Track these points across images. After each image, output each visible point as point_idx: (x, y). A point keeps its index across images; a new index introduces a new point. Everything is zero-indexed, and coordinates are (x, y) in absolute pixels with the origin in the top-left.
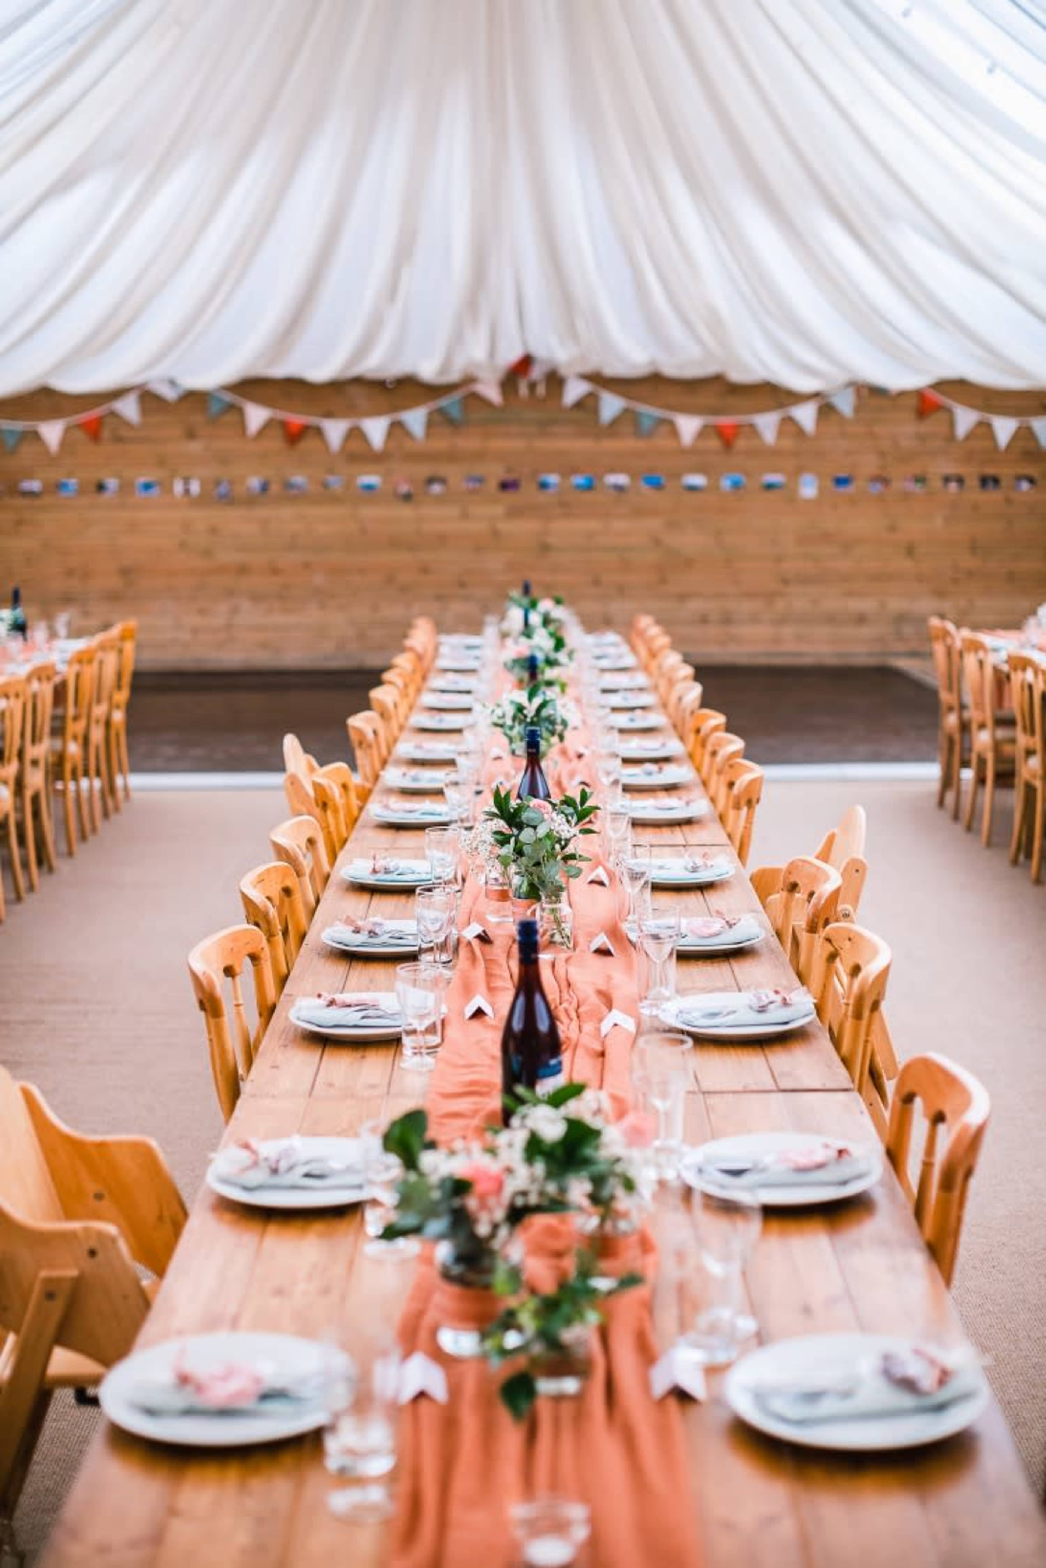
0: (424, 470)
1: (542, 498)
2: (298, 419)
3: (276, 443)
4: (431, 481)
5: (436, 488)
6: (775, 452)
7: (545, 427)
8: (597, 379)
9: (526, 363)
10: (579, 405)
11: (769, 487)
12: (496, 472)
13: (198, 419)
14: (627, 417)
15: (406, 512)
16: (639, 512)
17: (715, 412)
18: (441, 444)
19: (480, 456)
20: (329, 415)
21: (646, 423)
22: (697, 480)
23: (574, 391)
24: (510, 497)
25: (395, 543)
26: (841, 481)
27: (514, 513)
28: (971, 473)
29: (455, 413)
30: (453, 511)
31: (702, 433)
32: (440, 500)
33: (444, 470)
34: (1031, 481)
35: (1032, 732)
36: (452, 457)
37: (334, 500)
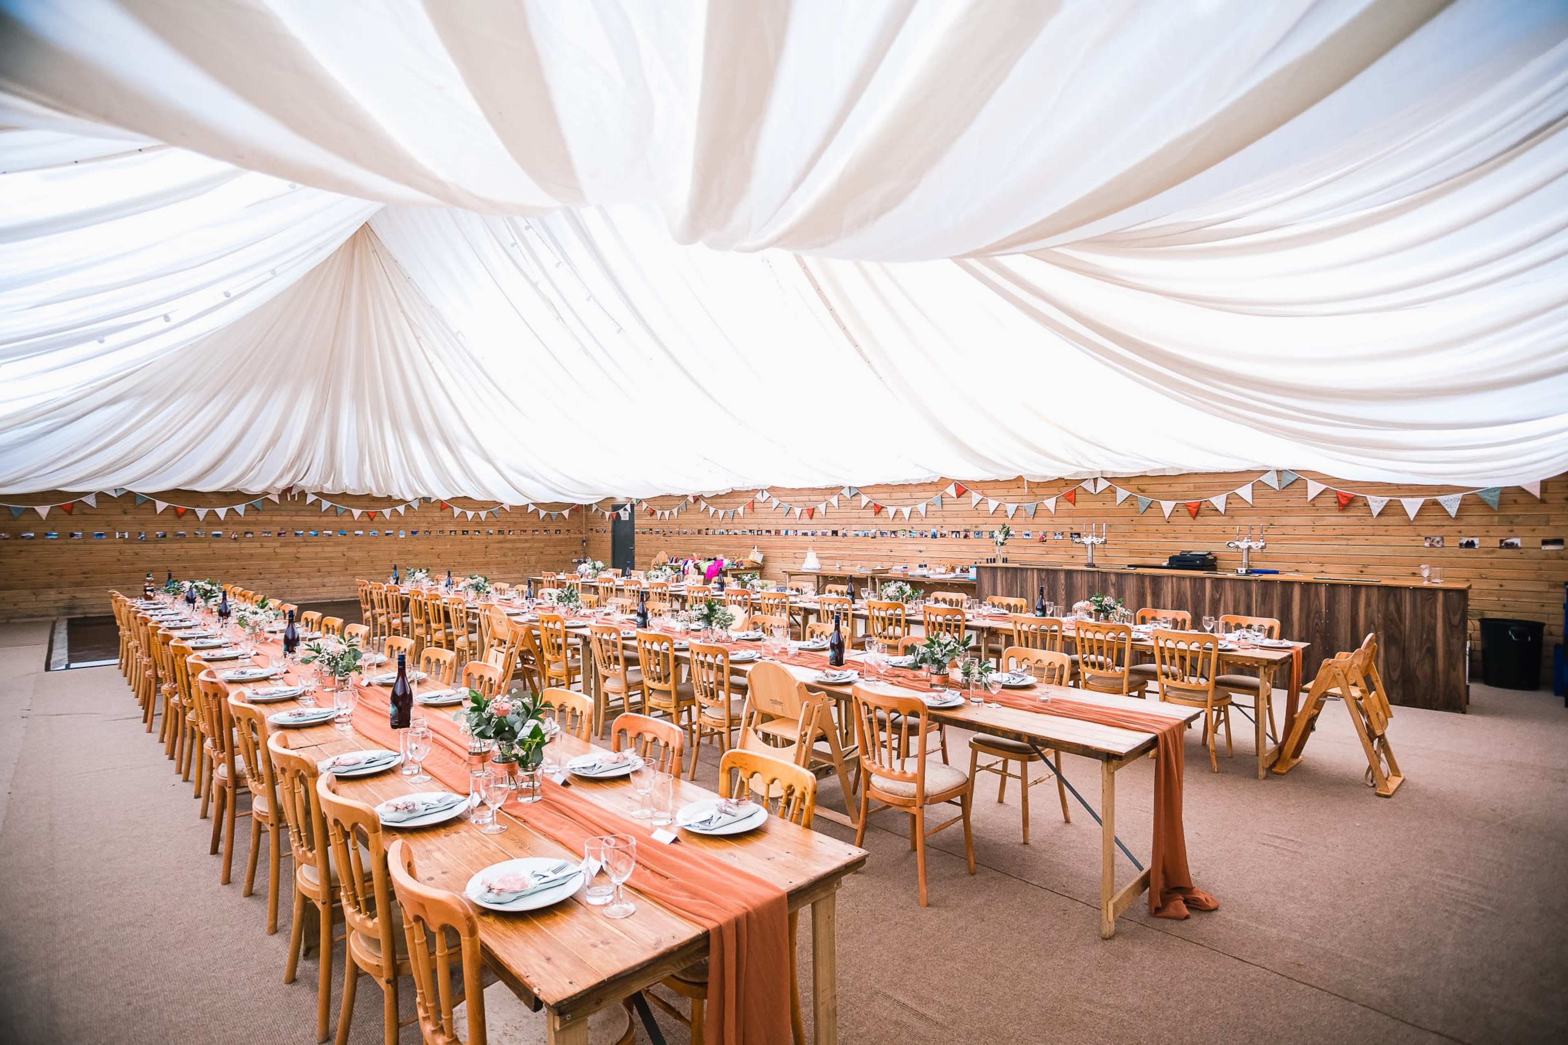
0: (245, 528)
1: (297, 539)
2: (182, 507)
3: (171, 517)
4: (246, 533)
5: (249, 535)
6: (390, 522)
7: (297, 513)
8: (321, 495)
9: (289, 489)
10: (312, 504)
11: (387, 534)
12: (278, 529)
13: (129, 506)
14: (333, 510)
15: (235, 545)
16: (337, 544)
17: (367, 508)
18: (251, 518)
19: (270, 523)
20: (198, 506)
21: (340, 511)
22: (361, 532)
23: (311, 499)
24: (281, 539)
25: (229, 558)
26: (414, 533)
27: (284, 545)
28: (460, 530)
29: (259, 506)
30: (258, 544)
31: (361, 515)
32: (251, 540)
33: (251, 529)
34: (479, 532)
35: (440, 622)
36: (255, 523)
37: (200, 540)
